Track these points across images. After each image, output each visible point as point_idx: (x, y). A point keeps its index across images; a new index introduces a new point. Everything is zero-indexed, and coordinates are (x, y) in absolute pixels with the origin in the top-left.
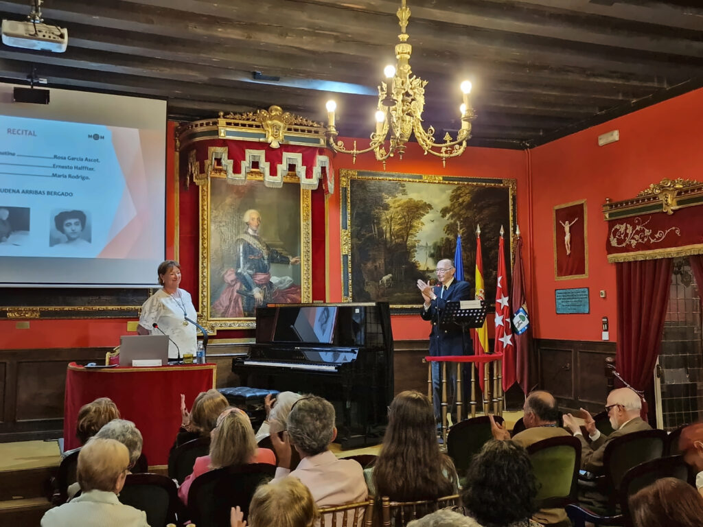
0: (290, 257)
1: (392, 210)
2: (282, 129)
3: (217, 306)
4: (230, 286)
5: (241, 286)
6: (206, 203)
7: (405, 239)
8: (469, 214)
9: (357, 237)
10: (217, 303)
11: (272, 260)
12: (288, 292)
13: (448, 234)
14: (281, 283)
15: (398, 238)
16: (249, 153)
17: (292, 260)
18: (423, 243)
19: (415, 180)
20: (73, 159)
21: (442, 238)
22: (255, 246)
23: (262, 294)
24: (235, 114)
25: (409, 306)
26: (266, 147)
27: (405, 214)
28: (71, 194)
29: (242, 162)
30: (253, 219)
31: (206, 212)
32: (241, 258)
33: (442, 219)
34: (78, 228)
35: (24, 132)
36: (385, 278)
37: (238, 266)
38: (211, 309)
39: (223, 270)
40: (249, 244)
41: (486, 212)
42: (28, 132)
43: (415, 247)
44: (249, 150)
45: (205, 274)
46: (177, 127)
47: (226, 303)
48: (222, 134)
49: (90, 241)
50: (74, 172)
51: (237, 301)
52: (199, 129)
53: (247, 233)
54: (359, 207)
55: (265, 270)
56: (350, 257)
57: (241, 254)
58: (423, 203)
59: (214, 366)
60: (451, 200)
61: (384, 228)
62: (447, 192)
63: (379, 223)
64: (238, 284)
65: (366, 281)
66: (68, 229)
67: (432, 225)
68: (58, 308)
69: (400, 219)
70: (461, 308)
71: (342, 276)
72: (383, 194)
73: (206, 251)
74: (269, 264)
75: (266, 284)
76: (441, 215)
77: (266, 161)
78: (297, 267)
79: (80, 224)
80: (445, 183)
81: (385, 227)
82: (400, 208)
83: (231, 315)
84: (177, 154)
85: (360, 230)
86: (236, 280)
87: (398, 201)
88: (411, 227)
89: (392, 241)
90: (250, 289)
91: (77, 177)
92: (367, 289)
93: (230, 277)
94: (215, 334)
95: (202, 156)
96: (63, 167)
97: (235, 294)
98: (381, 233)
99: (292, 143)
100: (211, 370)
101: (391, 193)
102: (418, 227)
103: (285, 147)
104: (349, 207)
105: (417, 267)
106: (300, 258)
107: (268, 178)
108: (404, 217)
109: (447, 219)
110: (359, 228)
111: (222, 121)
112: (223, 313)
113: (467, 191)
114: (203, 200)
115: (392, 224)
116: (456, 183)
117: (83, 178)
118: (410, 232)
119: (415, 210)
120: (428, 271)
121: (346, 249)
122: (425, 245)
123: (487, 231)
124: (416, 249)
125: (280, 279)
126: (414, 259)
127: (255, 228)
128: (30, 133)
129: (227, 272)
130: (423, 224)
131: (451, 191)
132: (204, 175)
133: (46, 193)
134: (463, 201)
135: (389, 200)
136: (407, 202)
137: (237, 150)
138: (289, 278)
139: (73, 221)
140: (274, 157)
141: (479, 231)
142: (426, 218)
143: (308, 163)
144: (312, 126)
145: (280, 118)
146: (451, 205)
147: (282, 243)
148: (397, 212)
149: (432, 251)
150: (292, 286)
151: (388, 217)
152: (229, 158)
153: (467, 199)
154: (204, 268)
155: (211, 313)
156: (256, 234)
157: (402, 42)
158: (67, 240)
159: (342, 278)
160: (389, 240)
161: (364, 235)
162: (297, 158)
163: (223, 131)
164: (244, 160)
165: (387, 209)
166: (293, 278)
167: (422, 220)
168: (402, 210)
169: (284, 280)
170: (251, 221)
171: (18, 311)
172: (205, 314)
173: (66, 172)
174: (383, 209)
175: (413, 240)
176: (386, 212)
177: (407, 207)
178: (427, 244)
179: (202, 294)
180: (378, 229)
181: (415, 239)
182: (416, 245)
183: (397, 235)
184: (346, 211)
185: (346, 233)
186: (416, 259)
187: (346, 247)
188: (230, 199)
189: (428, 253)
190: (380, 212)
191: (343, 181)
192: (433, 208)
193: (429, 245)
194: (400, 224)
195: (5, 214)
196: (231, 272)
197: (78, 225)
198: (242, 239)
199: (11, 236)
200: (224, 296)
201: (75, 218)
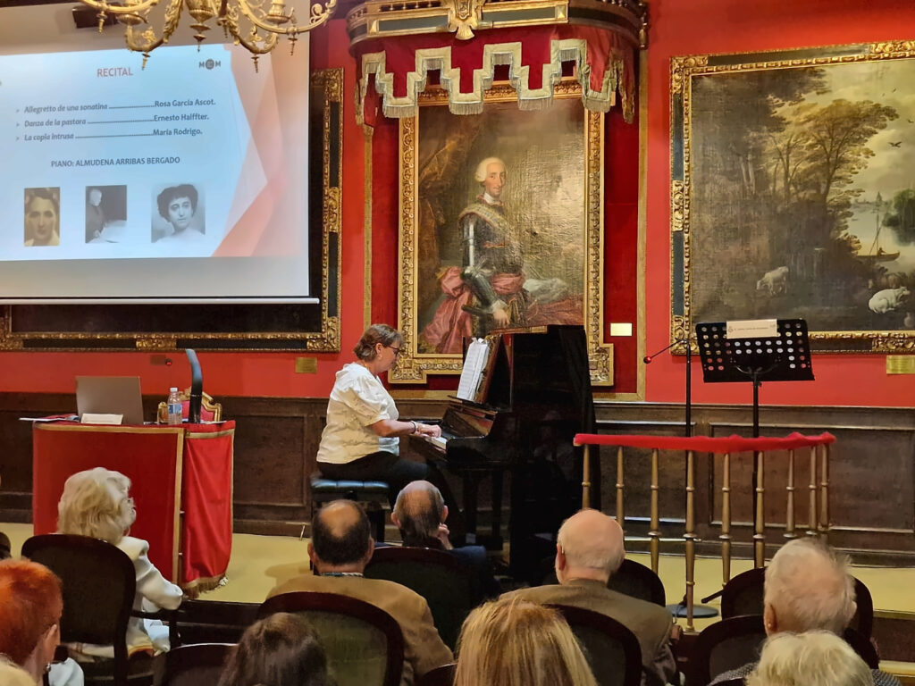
0: (562, 242)
1: (790, 129)
2: (473, 1)
3: (430, 333)
4: (451, 297)
5: (470, 298)
7: (823, 190)
10: (429, 327)
11: (527, 248)
12: (559, 308)
14: (542, 291)
15: (805, 186)
17: (567, 247)
18: (869, 196)
19: (847, 58)
20: (180, 104)
22: (496, 225)
23: (509, 312)
26: (452, 41)
27: (823, 134)
28: (176, 160)
29: (409, 74)
30: (493, 175)
31: (411, 171)
32: (472, 248)
34: (187, 212)
35: (118, 71)
36: (770, 276)
37: (466, 263)
38: (420, 339)
40: (485, 222)
42: (122, 71)
43: (848, 205)
44: (422, 51)
45: (409, 279)
47: (444, 329)
48: (374, 30)
49: (203, 230)
50: (182, 125)
51: (464, 325)
53: (481, 201)
55: (513, 268)
56: (687, 236)
57: (471, 241)
58: (869, 106)
59: (180, 429)
61: (771, 170)
63: (756, 162)
64: (466, 295)
65: (727, 282)
66: (174, 214)
67: (895, 152)
69: (812, 146)
71: (671, 273)
72: (770, 97)
74: (521, 256)
75: (515, 294)
77: (453, 67)
78: (575, 261)
79: (190, 205)
81: (773, 167)
82: (811, 124)
83: (453, 349)
86: (462, 287)
87: (806, 109)
88: (840, 162)
89: (788, 197)
90: (486, 303)
91: (186, 132)
92: (727, 299)
93: (451, 282)
94: (424, 381)
96: (167, 119)
97: (461, 312)
98: (764, 180)
100: (176, 436)
101: (789, 94)
102: (856, 161)
103: (486, 35)
105: (851, 249)
106: (582, 243)
108: (821, 141)
111: (373, 6)
112: (439, 346)
114: (406, 148)
115: (792, 160)
117: (194, 132)
118: (838, 173)
119: (851, 124)
120: (881, 255)
121: (678, 221)
122: (873, 199)
124: (850, 210)
125: (541, 284)
126: (843, 233)
127: (496, 191)
128: (125, 73)
129: (446, 274)
130: (869, 153)
133: (146, 161)
135: (784, 110)
136: (831, 108)
137: (400, 54)
138: (559, 281)
139: (180, 201)
140: (466, 57)
143: (535, 60)
148: (804, 133)
149: (894, 213)
150: (565, 296)
151: (780, 146)
152: (387, 72)
154: (407, 267)
155: (419, 345)
156: (498, 203)
158: (173, 230)
160: (782, 194)
161: (722, 187)
162: (512, 51)
163: (374, 23)
164: (413, 69)
165: (780, 130)
166: (567, 281)
167: (867, 145)
168: (816, 126)
170: (490, 180)
172: (409, 347)
173: (171, 125)
174: (769, 131)
175: (844, 190)
176: (777, 135)
177: (830, 119)
178: (879, 197)
179: (403, 312)
180: (756, 173)
181: (849, 187)
182: (852, 201)
183: (802, 182)
184: (681, 143)
185: (680, 188)
186: (850, 232)
187: (680, 217)
188: (453, 142)
189: (882, 218)
190: (761, 138)
191: (677, 81)
192: (897, 116)
193: (885, 198)
194: (811, 158)
195: (97, 197)
196: (453, 274)
197: (187, 206)
198: (473, 214)
199: (104, 229)
200: (441, 315)
201: (183, 196)
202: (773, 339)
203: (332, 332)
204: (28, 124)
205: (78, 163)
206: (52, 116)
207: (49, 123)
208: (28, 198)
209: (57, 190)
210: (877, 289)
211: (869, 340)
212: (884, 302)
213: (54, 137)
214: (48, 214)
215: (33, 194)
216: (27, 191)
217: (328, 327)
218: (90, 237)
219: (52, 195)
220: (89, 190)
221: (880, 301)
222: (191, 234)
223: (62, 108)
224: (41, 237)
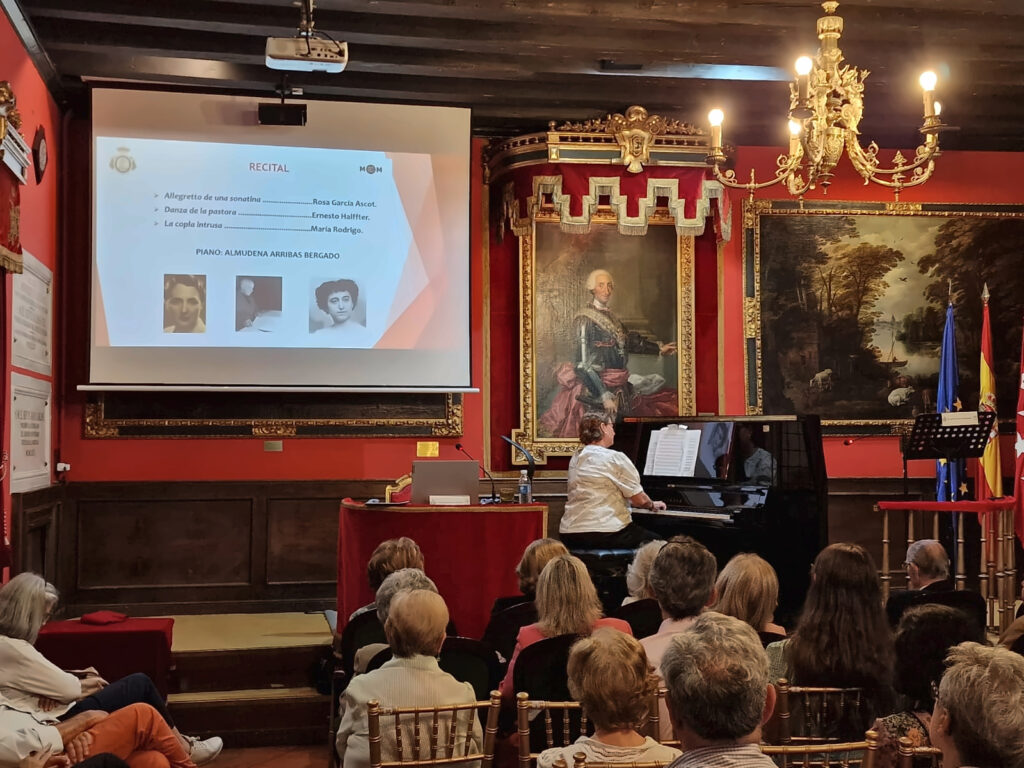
0: (660, 344)
1: (831, 263)
2: (646, 142)
3: (547, 420)
4: (567, 389)
5: (582, 390)
6: (529, 261)
7: (855, 311)
8: (970, 267)
9: (771, 309)
10: (547, 415)
11: (631, 348)
12: (658, 399)
13: (932, 302)
14: (645, 384)
15: (842, 309)
16: (595, 183)
17: (664, 348)
18: (886, 317)
19: (871, 212)
20: (339, 204)
21: (921, 309)
22: (604, 327)
23: (617, 402)
24: (573, 122)
25: (862, 422)
26: (621, 172)
27: (854, 268)
28: (336, 256)
29: (584, 197)
30: (601, 284)
31: (529, 277)
32: (583, 346)
33: (920, 274)
35: (272, 167)
36: (819, 376)
37: (579, 359)
38: (538, 424)
39: (555, 366)
40: (595, 324)
41: (999, 263)
42: (277, 167)
43: (872, 323)
44: (595, 178)
45: (529, 371)
46: (485, 147)
47: (561, 416)
48: (554, 156)
49: (364, 323)
50: (342, 223)
51: (578, 412)
52: (520, 150)
53: (591, 306)
54: (774, 261)
55: (620, 364)
56: (758, 343)
57: (583, 340)
58: (886, 249)
59: (544, 507)
60: (938, 243)
61: (818, 293)
62: (930, 229)
63: (808, 286)
65: (787, 380)
66: (334, 307)
67: (903, 286)
68: (321, 421)
69: (846, 277)
70: (944, 424)
71: (746, 372)
72: (817, 237)
73: (529, 335)
74: (626, 355)
75: (622, 387)
76: (919, 269)
77: (621, 194)
78: (671, 360)
79: (350, 299)
80: (926, 215)
81: (819, 291)
82: (845, 260)
83: (569, 434)
84: (486, 187)
85: (777, 298)
86: (576, 380)
87: (842, 248)
88: (867, 290)
89: (831, 315)
90: (597, 394)
91: (346, 230)
92: (788, 394)
93: (566, 375)
94: (545, 463)
95: (524, 190)
96: (325, 216)
97: (574, 401)
98: (813, 301)
99: (662, 163)
100: (540, 514)
101: (829, 235)
102: (877, 290)
103: (652, 171)
104: (757, 261)
105: (876, 357)
106: (676, 345)
107: (625, 221)
108: (853, 274)
109: (931, 276)
110: (775, 295)
111: (553, 136)
112: (556, 431)
113: (967, 227)
114: (525, 257)
115: (833, 286)
116: (946, 213)
118: (865, 299)
119: (873, 262)
120: (895, 363)
121: (751, 330)
122: (889, 319)
123: (1001, 294)
124: (874, 327)
125: (643, 378)
126: (870, 344)
127: (604, 299)
128: (280, 168)
129: (561, 367)
130: (886, 285)
131: (937, 228)
132: (527, 220)
133: (303, 255)
134: (960, 245)
135: (827, 247)
136: (859, 249)
137: (575, 179)
138: (658, 377)
139: (340, 295)
140: (633, 186)
141: (986, 295)
142: (892, 275)
143: (689, 194)
144: (694, 134)
145: (643, 125)
146: (938, 251)
147: (646, 322)
148: (841, 267)
149: (903, 331)
151: (824, 275)
152: (564, 193)
153: (966, 240)
154: (526, 361)
155: (538, 430)
156: (606, 309)
157: (828, 14)
158: (333, 323)
159: (746, 377)
160: (826, 312)
161: (783, 305)
162: (671, 185)
163: (554, 150)
164: (588, 194)
165: (824, 263)
166: (664, 377)
167: (884, 279)
168: (849, 262)
169: (651, 380)
170: (599, 288)
171: (267, 426)
172: (529, 432)
173: (331, 223)
174: (816, 263)
175: (869, 311)
176: (822, 266)
177: (859, 257)
178: (893, 318)
179: (525, 401)
180: (807, 295)
181: (873, 310)
182: (875, 320)
183: (841, 304)
184: (753, 267)
185: (753, 304)
186: (874, 343)
187: (753, 326)
188: (565, 255)
189: (895, 334)
190: (810, 268)
191: (748, 218)
192: (904, 259)
193: (897, 320)
194: (847, 286)
195: (249, 288)
196: (567, 368)
197: (347, 300)
198: (584, 316)
199: (257, 318)
200: (557, 404)
201: (343, 291)
202: (974, 427)
203: (455, 418)
204: (168, 209)
205: (227, 252)
206: (197, 204)
207: (194, 211)
208: (168, 284)
209: (203, 278)
210: (894, 387)
211: (889, 427)
212: (898, 398)
213: (199, 225)
214: (192, 301)
215: (172, 281)
216: (167, 277)
217: (453, 413)
218: (240, 325)
219: (198, 282)
220: (240, 279)
221: (895, 397)
222: (352, 327)
223: (208, 198)
224: (184, 323)
